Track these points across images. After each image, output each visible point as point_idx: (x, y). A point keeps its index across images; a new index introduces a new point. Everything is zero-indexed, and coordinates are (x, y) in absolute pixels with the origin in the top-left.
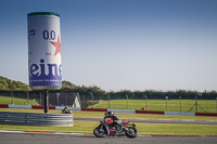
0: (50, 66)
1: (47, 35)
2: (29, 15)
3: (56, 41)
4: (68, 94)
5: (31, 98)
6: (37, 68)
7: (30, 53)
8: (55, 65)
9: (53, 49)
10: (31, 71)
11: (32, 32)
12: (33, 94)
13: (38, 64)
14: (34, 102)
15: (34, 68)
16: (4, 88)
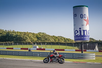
0: (84, 31)
1: (82, 16)
2: (74, 7)
3: (86, 19)
4: (92, 44)
5: (75, 46)
6: (78, 32)
7: (74, 25)
8: (86, 30)
9: (85, 23)
10: (75, 33)
11: (75, 15)
12: (76, 44)
13: (78, 30)
14: (76, 48)
15: (76, 32)
16: (63, 42)
